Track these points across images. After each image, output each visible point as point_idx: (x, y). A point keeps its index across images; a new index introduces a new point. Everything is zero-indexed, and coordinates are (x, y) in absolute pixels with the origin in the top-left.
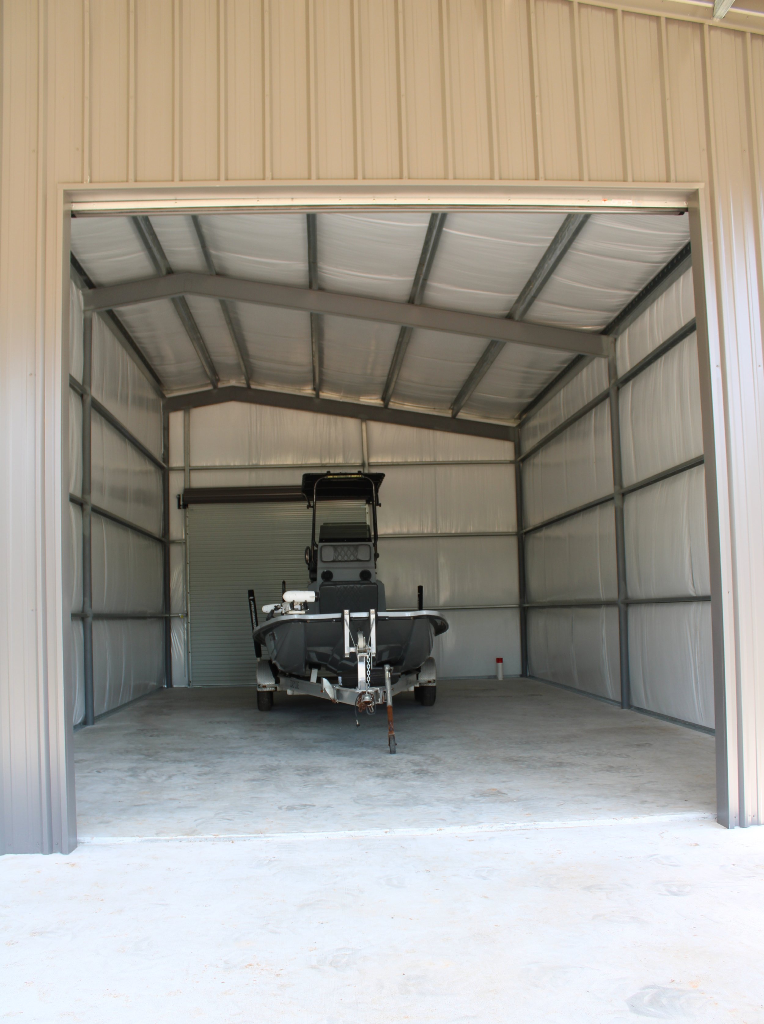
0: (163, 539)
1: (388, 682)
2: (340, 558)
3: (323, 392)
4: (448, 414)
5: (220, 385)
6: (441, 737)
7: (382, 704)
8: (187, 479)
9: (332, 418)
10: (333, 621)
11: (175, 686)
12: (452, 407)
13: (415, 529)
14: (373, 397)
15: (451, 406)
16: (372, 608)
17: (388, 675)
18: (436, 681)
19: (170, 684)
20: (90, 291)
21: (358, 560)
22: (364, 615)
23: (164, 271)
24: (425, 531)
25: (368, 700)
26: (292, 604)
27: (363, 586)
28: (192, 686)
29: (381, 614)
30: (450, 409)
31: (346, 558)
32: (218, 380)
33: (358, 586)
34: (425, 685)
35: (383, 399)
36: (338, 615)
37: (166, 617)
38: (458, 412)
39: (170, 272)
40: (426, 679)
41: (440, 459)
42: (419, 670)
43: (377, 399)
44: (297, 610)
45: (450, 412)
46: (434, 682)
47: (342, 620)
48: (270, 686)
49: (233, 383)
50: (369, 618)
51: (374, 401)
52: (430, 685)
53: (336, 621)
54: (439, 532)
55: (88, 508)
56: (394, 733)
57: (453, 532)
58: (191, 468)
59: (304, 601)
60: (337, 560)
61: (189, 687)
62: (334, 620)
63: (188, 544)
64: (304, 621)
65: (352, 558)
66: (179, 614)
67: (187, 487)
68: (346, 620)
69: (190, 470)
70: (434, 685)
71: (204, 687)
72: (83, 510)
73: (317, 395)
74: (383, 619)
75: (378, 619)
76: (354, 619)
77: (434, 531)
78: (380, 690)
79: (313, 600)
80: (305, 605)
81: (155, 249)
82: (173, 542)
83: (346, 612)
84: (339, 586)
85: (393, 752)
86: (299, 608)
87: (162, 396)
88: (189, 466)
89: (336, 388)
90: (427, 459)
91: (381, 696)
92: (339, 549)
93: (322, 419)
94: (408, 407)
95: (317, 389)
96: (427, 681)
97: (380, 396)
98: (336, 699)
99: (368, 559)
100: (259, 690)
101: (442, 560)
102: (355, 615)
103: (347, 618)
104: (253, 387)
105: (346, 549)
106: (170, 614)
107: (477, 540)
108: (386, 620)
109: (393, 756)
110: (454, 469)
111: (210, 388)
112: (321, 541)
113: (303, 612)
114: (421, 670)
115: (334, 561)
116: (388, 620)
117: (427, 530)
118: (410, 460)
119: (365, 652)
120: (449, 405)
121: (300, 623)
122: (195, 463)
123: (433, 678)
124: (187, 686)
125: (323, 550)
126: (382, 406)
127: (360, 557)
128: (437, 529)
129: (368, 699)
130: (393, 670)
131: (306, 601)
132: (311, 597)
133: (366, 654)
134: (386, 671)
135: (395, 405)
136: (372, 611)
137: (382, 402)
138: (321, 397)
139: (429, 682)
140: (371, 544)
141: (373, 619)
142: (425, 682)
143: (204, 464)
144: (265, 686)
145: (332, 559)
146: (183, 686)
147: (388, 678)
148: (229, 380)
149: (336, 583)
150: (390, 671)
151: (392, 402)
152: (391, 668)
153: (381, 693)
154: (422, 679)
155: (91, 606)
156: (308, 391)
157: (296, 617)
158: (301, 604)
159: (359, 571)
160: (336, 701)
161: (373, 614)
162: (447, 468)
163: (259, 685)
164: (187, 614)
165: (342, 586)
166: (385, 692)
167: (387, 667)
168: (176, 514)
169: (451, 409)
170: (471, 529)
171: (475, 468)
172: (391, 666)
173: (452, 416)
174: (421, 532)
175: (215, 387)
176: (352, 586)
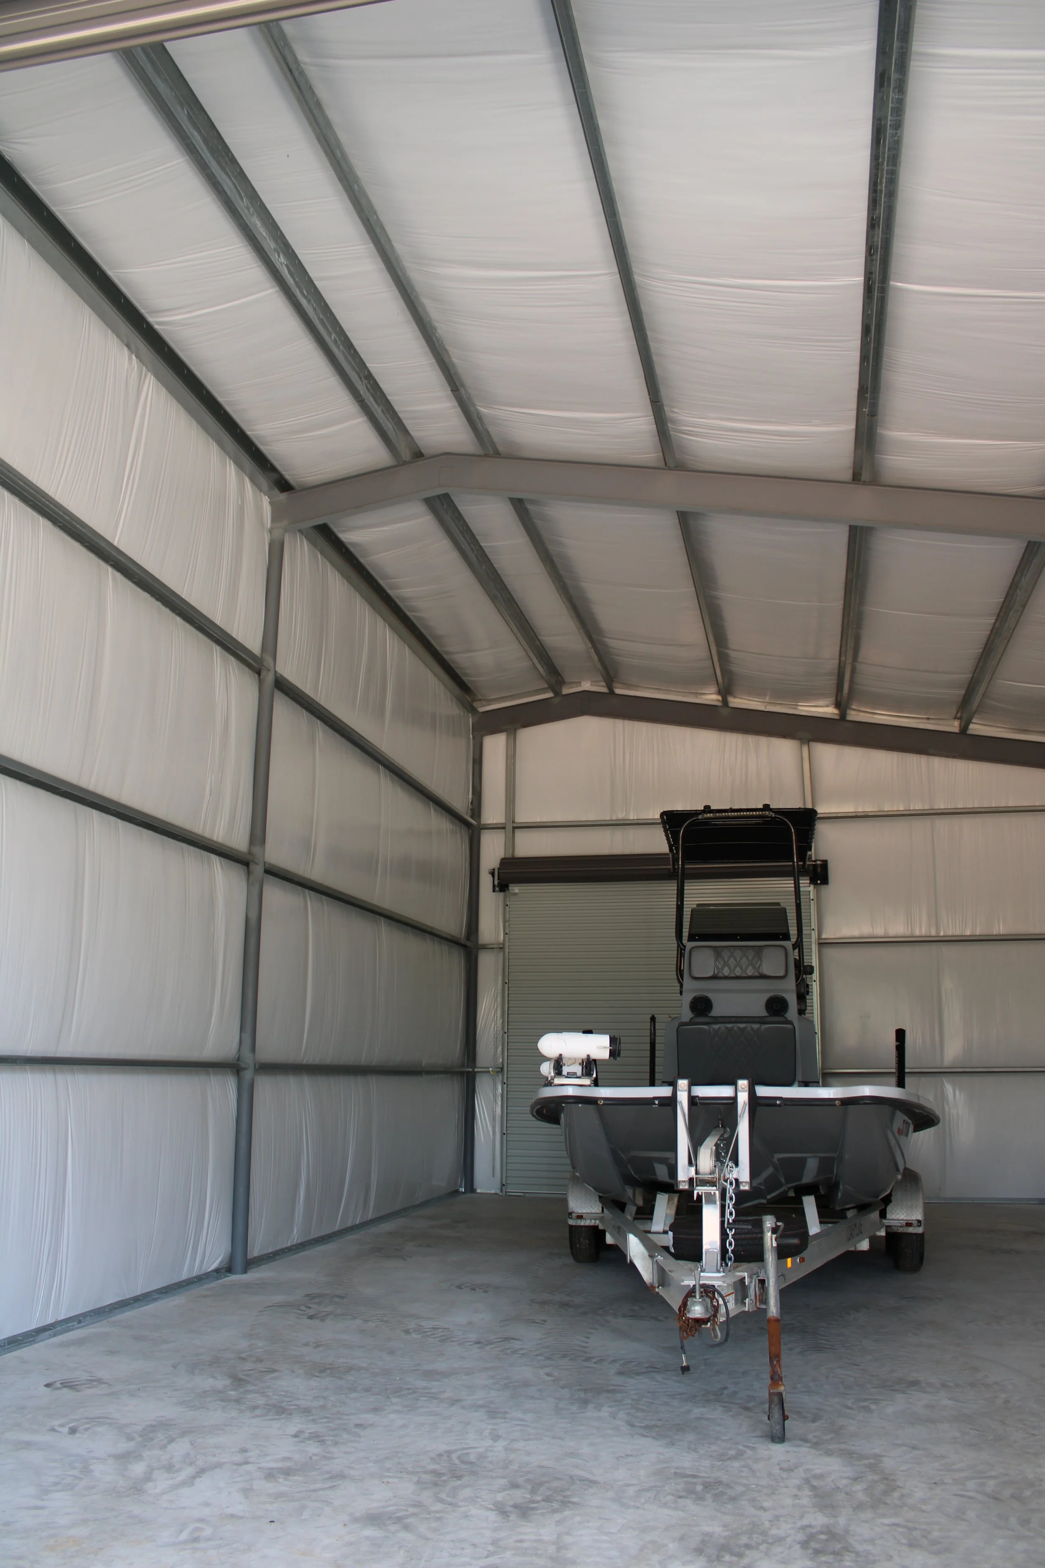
0: (468, 944)
1: (770, 1257)
2: (726, 972)
3: (735, 697)
4: (954, 727)
5: (566, 691)
6: (915, 1383)
7: (753, 1312)
8: (511, 843)
9: (751, 739)
10: (655, 1104)
11: (478, 1191)
12: (959, 715)
13: (898, 929)
14: (821, 703)
15: (957, 712)
16: (743, 1077)
17: (770, 1240)
18: (922, 1223)
19: (471, 1188)
20: (283, 497)
21: (763, 977)
22: (725, 1091)
23: (406, 454)
24: (917, 933)
25: (698, 1316)
26: (558, 1064)
27: (764, 1027)
28: (506, 1192)
29: (763, 1091)
30: (955, 718)
31: (738, 972)
32: (562, 682)
33: (756, 1026)
34: (901, 1230)
35: (838, 705)
36: (664, 1091)
37: (468, 1072)
38: (969, 722)
39: (418, 455)
40: (902, 1217)
41: (941, 805)
42: (887, 1200)
43: (827, 706)
44: (571, 1075)
45: (956, 723)
46: (919, 1226)
47: (671, 1102)
48: (592, 1216)
49: (587, 686)
50: (734, 1099)
51: (826, 709)
52: (911, 1230)
53: (660, 1105)
54: (942, 934)
55: (258, 870)
56: (782, 1388)
57: (968, 933)
58: (515, 825)
59: (584, 1056)
60: (720, 975)
61: (501, 1194)
62: (657, 1102)
63: (507, 950)
64: (591, 1101)
65: (750, 972)
66: (489, 1068)
67: (509, 855)
68: (681, 1102)
69: (514, 828)
70: (920, 1230)
71: (527, 1195)
72: (249, 873)
73: (725, 702)
74: (770, 1102)
75: (755, 1101)
76: (701, 1101)
77: (933, 933)
78: (750, 1277)
79: (605, 1054)
80: (589, 1065)
81: (378, 410)
82: (484, 947)
83: (683, 1083)
84: (716, 1027)
85: (779, 1437)
86: (579, 1073)
87: (473, 710)
88: (513, 822)
89: (756, 691)
90: (917, 806)
91: (751, 1292)
92: (726, 954)
93: (733, 741)
94: (883, 717)
95: (725, 691)
96: (904, 1223)
97: (831, 700)
98: (657, 1285)
99: (782, 974)
100: (571, 1222)
101: (948, 984)
102: (704, 1091)
103: (683, 1097)
104: (618, 691)
105: (738, 953)
106: (475, 1067)
107: (1012, 947)
108: (775, 1105)
109: (778, 1451)
110: (967, 822)
111: (550, 695)
112: (691, 938)
113: (587, 1081)
114: (893, 1198)
115: (714, 977)
116: (779, 1105)
117: (921, 930)
118: (887, 807)
119: (712, 1183)
120: (954, 710)
121: (580, 1105)
122: (522, 817)
123: (917, 1215)
124: (498, 1192)
125: (694, 954)
126: (837, 717)
127: (766, 970)
128: (938, 930)
129: (700, 1312)
130: (781, 1229)
131: (588, 1056)
132: (599, 1048)
133: (715, 1188)
134: (765, 1230)
135: (859, 714)
136: (743, 1083)
137: (836, 711)
138: (731, 705)
139: (909, 1224)
140: (788, 944)
141: (743, 1103)
142: (900, 1225)
143: (538, 819)
144: (580, 1217)
145: (710, 974)
146: (493, 1192)
147: (770, 1248)
148: (580, 682)
149: (718, 1020)
150: (774, 1231)
151: (854, 710)
152: (779, 1224)
153: (754, 1283)
154: (893, 1217)
155: (253, 1049)
156: (711, 697)
157: (570, 1091)
158: (582, 1064)
159: (765, 997)
160: (657, 1290)
161: (743, 1090)
162: (955, 821)
163: (570, 1214)
164: (502, 1069)
165: (722, 1026)
166: (762, 1282)
167: (769, 1222)
168: (489, 899)
169: (958, 719)
170: (1000, 929)
171: (1004, 819)
172: (778, 1219)
173: (960, 730)
174: (908, 933)
175: (557, 693)
176: (742, 1026)
